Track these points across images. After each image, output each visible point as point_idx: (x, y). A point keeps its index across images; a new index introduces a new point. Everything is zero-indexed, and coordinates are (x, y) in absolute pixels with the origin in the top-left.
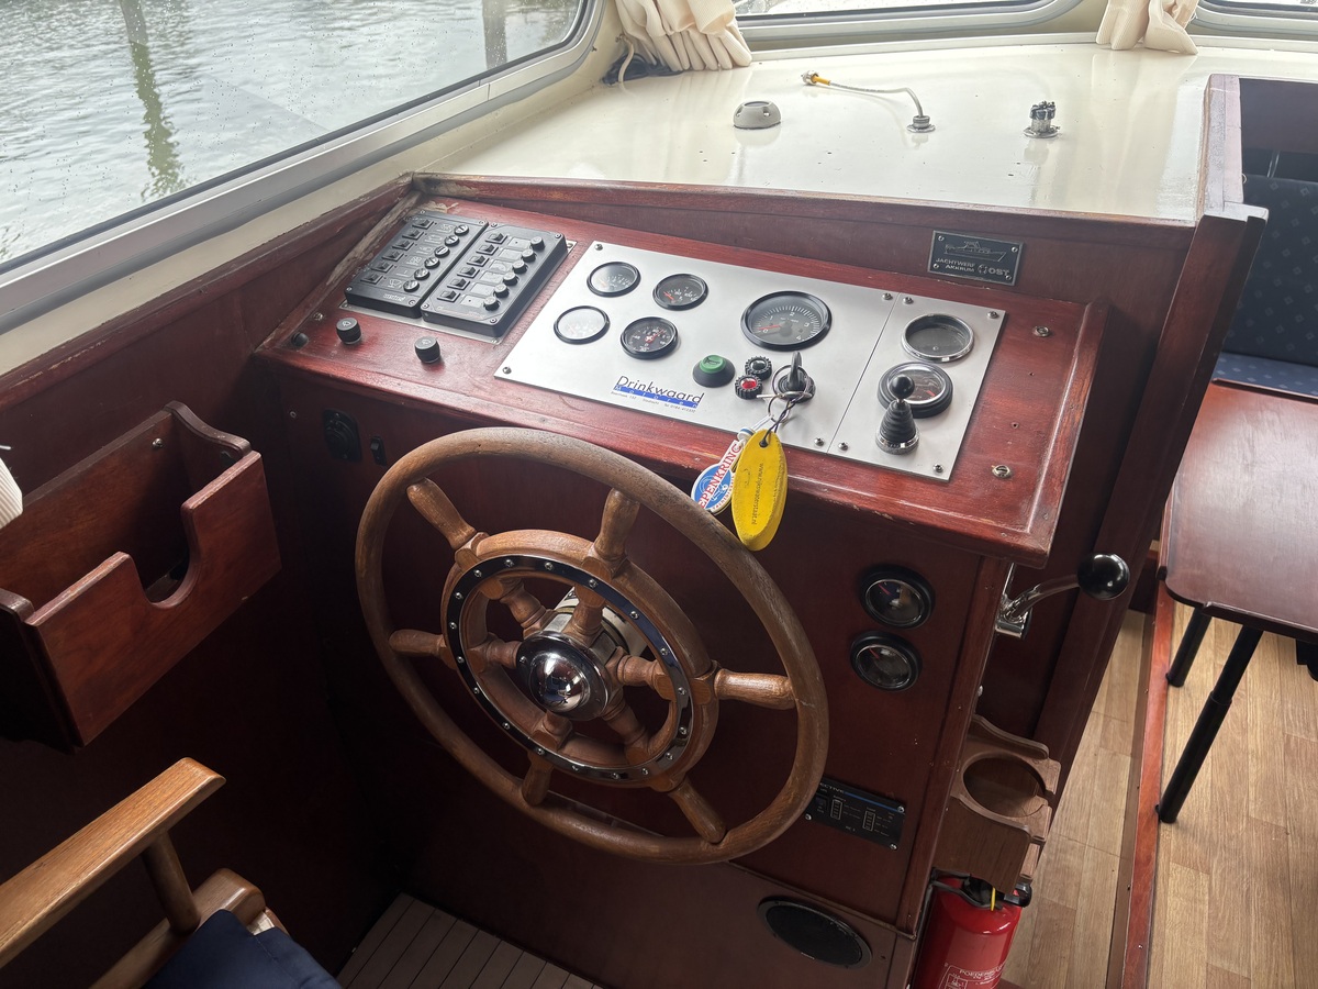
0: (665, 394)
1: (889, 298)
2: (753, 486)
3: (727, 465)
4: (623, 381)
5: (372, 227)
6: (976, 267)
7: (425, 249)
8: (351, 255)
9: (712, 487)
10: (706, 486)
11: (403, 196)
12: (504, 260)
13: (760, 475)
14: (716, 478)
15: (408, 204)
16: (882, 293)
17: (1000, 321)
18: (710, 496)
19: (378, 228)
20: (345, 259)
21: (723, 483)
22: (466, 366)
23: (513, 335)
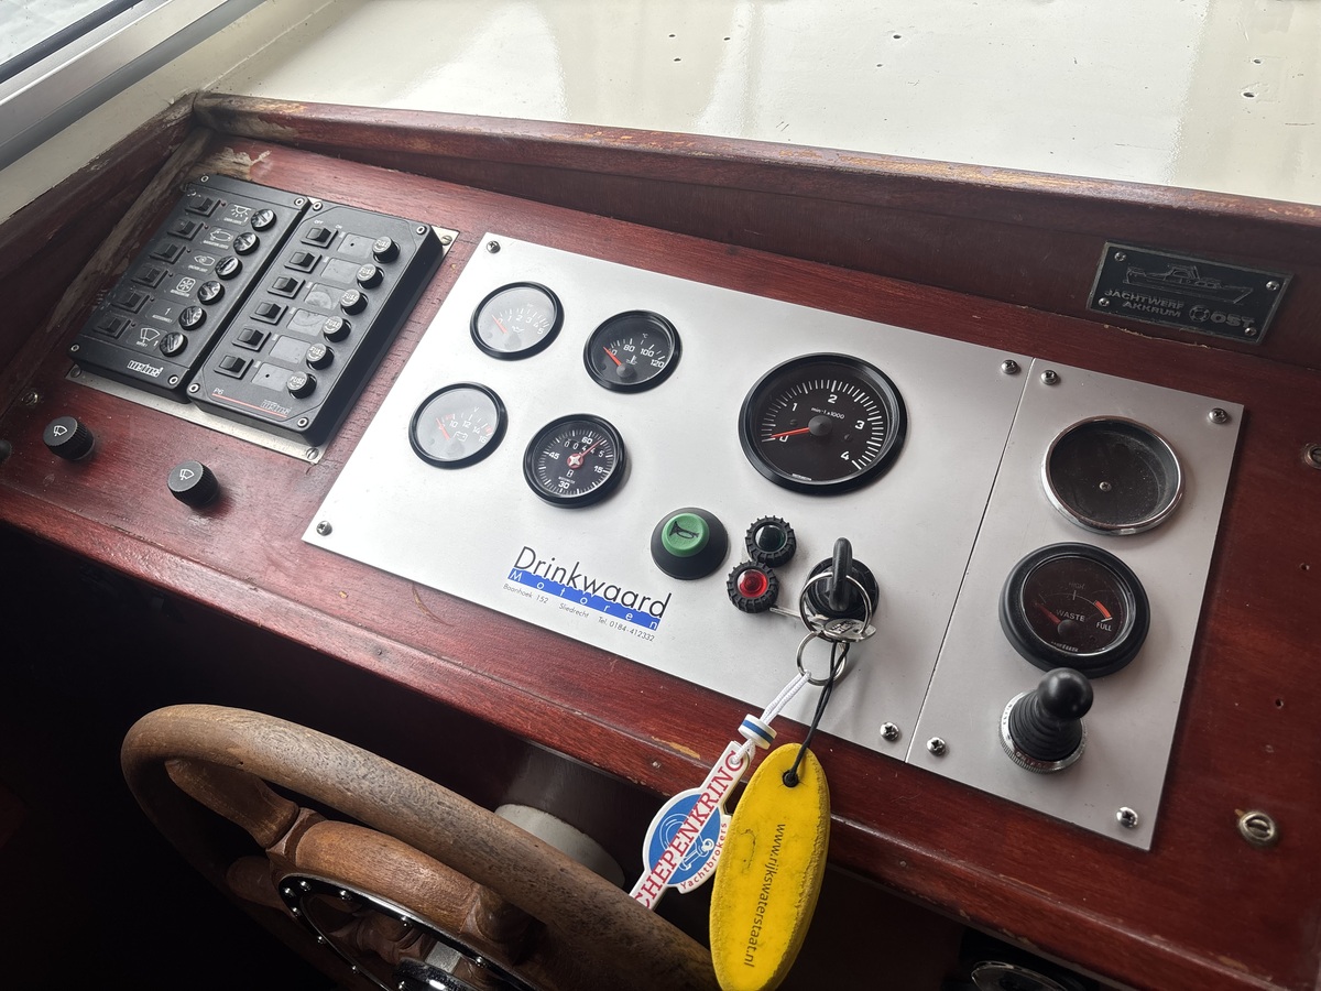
0: (600, 593)
1: (1014, 369)
2: (759, 871)
3: (714, 796)
4: (527, 558)
5: (128, 206)
6: (1184, 311)
7: (203, 260)
8: (90, 266)
9: (683, 839)
10: (673, 837)
11: (178, 140)
12: (328, 285)
13: (775, 850)
14: (691, 820)
15: (188, 157)
16: (999, 359)
17: (1233, 431)
18: (678, 860)
19: (139, 206)
20: (81, 276)
21: (705, 834)
22: (259, 512)
23: (342, 443)
